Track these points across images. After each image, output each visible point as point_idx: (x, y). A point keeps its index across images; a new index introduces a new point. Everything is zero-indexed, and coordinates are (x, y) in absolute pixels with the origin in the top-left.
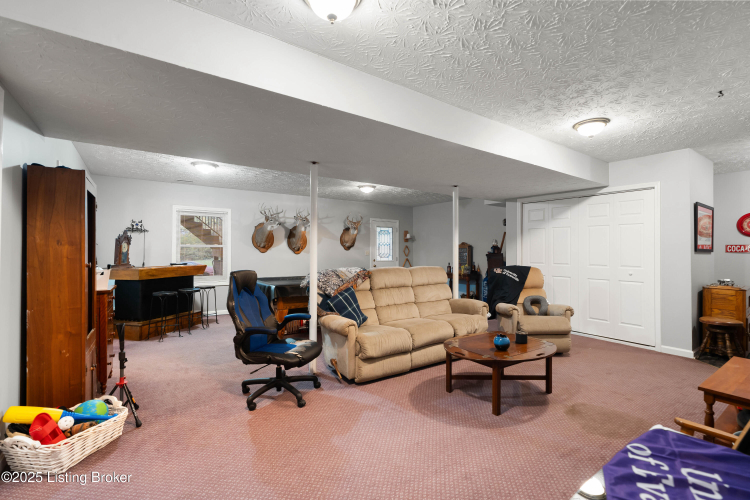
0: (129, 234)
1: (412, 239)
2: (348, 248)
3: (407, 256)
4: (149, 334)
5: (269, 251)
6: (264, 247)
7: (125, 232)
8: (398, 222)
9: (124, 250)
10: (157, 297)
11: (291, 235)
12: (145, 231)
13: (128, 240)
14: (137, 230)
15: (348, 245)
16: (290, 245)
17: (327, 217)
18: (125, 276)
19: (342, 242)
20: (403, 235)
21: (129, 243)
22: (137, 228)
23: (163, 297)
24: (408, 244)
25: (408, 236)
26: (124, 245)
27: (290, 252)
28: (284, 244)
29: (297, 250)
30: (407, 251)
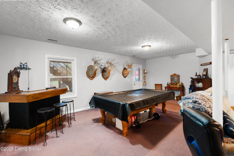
0: (18, 70)
1: (147, 73)
2: (125, 77)
3: (144, 80)
4: (36, 138)
5: (94, 79)
6: (92, 77)
7: (15, 69)
8: (142, 65)
9: (15, 81)
10: (41, 114)
11: (104, 71)
12: (29, 69)
13: (18, 75)
14: (24, 68)
15: (125, 75)
16: (103, 76)
17: (117, 63)
18: (16, 100)
19: (123, 75)
20: (143, 71)
21: (18, 76)
22: (24, 67)
23: (45, 113)
24: (145, 75)
25: (145, 72)
26: (15, 78)
27: (103, 79)
28: (101, 75)
29: (106, 78)
30: (144, 78)
